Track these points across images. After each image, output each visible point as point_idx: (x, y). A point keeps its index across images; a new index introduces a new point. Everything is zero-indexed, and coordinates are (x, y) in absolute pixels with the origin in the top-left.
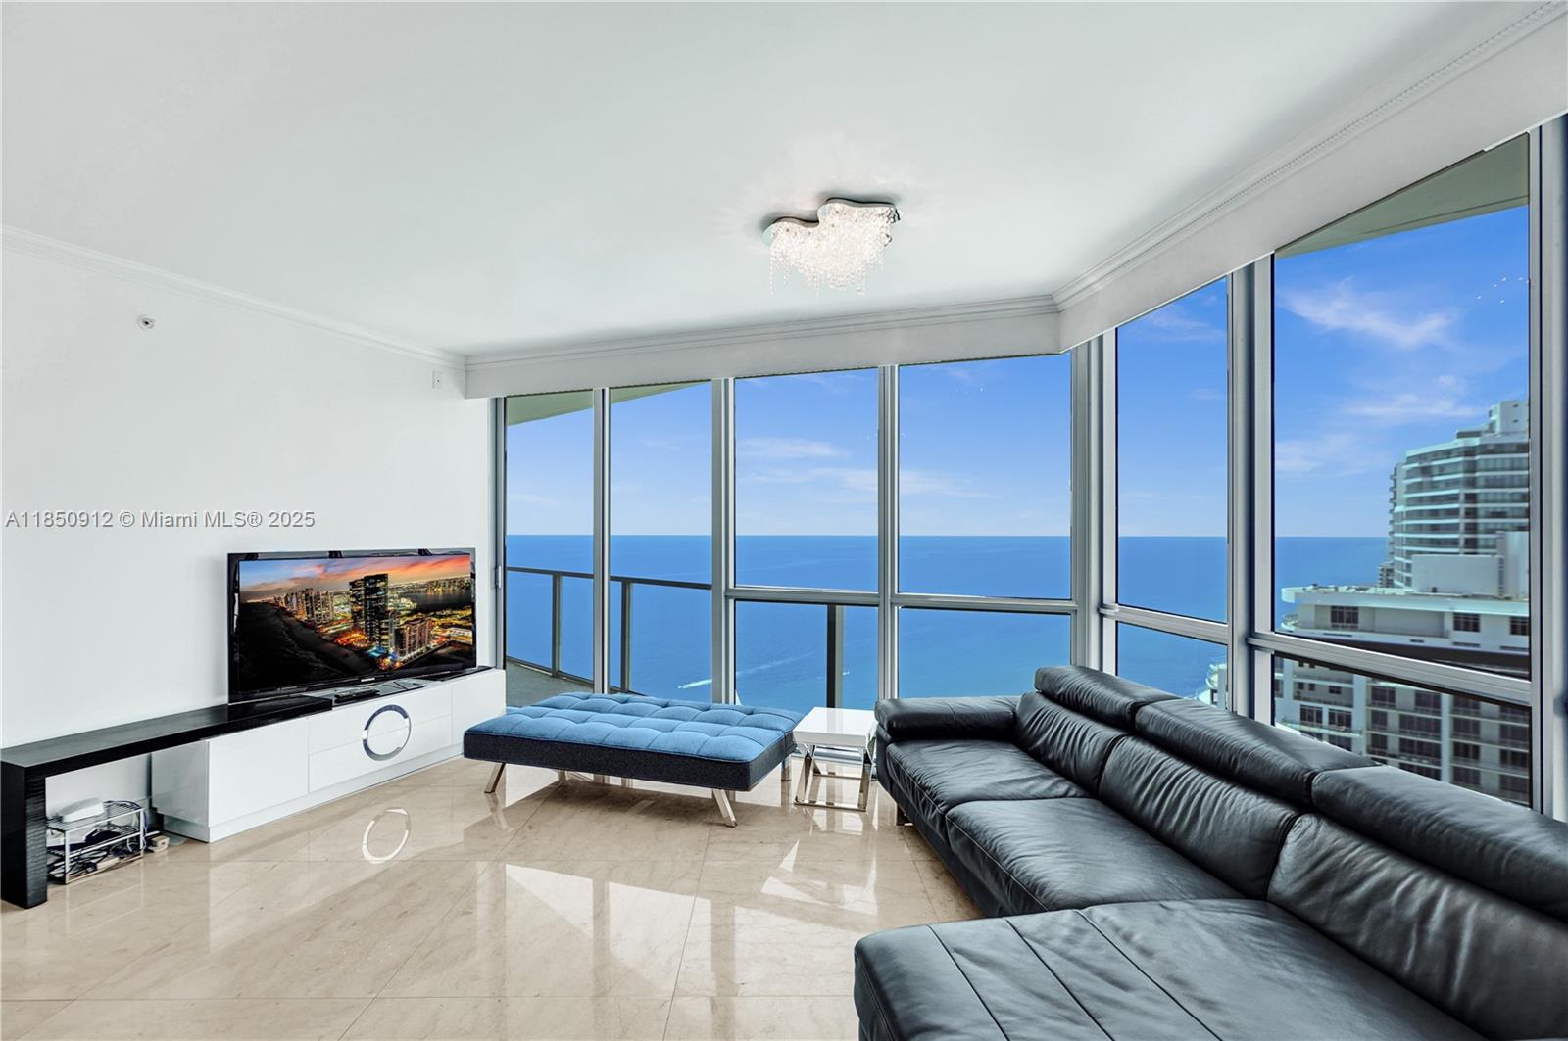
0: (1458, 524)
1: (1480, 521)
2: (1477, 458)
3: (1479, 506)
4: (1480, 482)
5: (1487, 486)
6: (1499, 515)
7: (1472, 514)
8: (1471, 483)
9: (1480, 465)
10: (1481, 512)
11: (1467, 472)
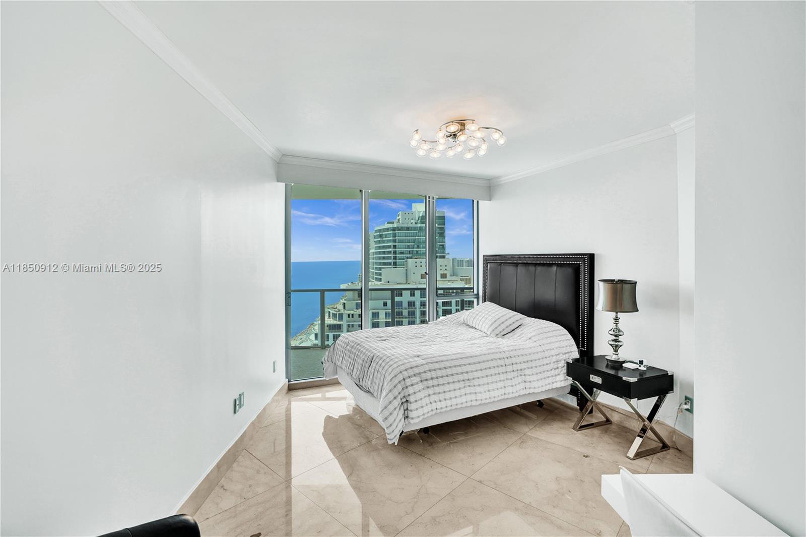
0: (391, 257)
1: (397, 255)
2: (396, 232)
3: (397, 250)
4: (397, 241)
5: (399, 243)
6: (402, 253)
7: (395, 252)
8: (395, 241)
9: (397, 235)
10: (397, 252)
11: (393, 237)
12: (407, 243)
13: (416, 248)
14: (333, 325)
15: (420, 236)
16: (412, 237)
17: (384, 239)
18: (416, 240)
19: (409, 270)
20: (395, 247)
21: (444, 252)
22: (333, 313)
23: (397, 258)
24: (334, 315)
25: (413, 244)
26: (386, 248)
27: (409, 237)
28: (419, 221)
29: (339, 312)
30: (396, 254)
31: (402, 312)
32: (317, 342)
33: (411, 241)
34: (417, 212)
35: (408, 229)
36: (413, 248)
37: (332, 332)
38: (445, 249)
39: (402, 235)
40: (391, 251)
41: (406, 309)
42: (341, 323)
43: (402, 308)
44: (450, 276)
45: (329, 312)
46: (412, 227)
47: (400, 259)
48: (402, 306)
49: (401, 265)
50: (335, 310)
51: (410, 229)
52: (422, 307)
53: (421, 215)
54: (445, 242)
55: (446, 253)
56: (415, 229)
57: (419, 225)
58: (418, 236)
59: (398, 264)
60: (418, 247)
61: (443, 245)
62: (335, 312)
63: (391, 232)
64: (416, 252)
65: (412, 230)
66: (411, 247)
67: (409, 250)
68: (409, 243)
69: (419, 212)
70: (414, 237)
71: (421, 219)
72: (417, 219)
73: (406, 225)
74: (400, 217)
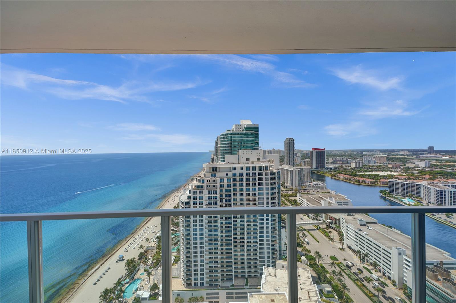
0: (229, 149)
2: (232, 135)
4: (233, 140)
5: (234, 141)
6: (235, 147)
7: (231, 147)
8: (231, 140)
9: (233, 137)
10: (233, 146)
11: (231, 138)
12: (238, 141)
13: (243, 144)
14: (199, 186)
15: (245, 138)
16: (240, 138)
17: (226, 139)
18: (243, 140)
19: (239, 156)
20: (231, 143)
21: (258, 146)
22: (199, 179)
23: (233, 149)
24: (200, 180)
25: (241, 142)
26: (226, 144)
27: (239, 138)
28: (245, 129)
29: (202, 179)
30: (232, 147)
31: (236, 179)
32: (190, 195)
33: (240, 140)
34: (243, 125)
35: (238, 134)
36: (241, 144)
37: (198, 189)
38: (258, 145)
39: (235, 137)
40: (229, 146)
41: (238, 177)
42: (203, 184)
43: (236, 177)
44: (262, 159)
45: (197, 179)
46: (240, 133)
47: (234, 150)
48: (236, 175)
49: (235, 153)
50: (200, 177)
51: (240, 134)
52: (247, 176)
53: (245, 126)
54: (258, 141)
55: (259, 146)
56: (242, 134)
57: (244, 132)
58: (244, 138)
59: (233, 152)
60: (244, 144)
61: (257, 143)
62: (200, 179)
63: (230, 136)
64: (242, 146)
65: (241, 135)
66: (240, 143)
67: (239, 145)
68: (239, 141)
69: (244, 125)
70: (241, 138)
71: (246, 129)
72: (243, 129)
73: (237, 132)
74: (234, 127)
